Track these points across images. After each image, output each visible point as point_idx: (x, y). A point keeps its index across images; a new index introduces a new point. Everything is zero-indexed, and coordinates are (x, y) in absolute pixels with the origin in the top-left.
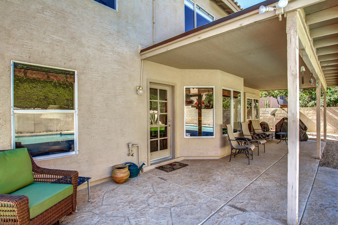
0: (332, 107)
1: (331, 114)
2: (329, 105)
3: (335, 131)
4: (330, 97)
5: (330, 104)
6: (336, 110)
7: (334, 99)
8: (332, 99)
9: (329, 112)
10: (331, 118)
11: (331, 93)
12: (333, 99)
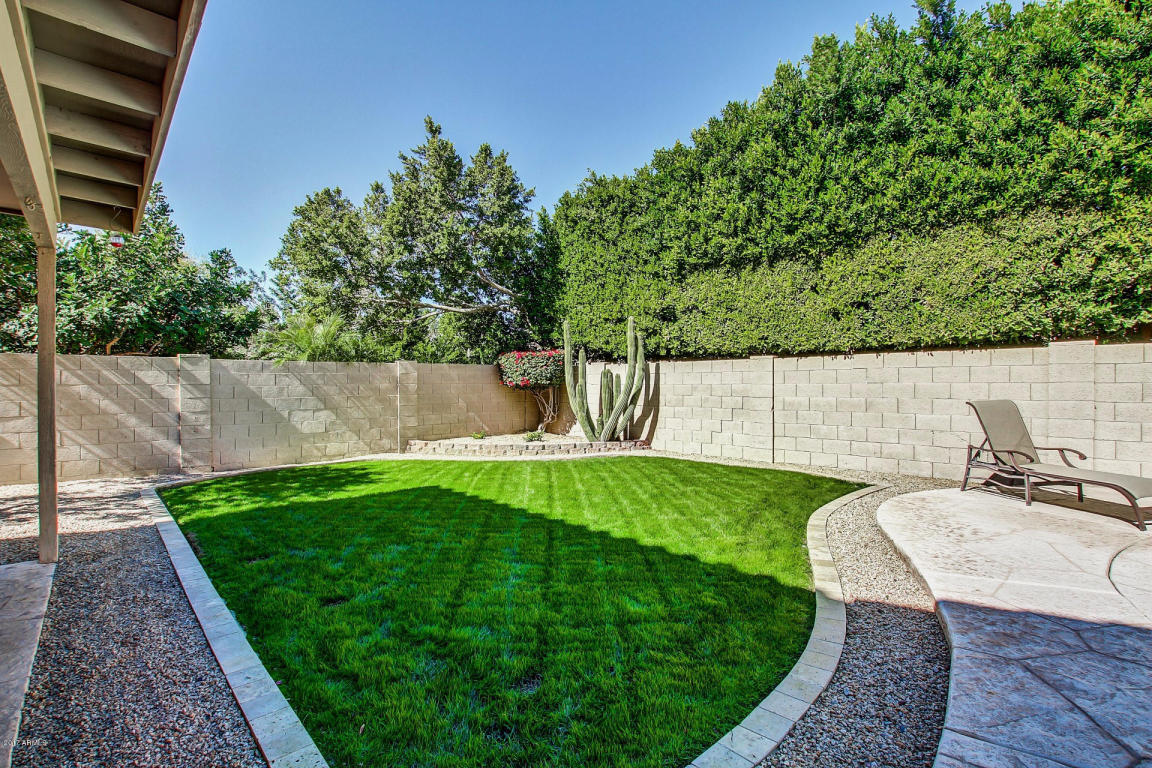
0: (86, 358)
1: (82, 389)
2: (70, 346)
3: (103, 467)
4: (76, 308)
5: (78, 343)
6: (105, 372)
7: (96, 318)
8: (89, 319)
9: (74, 380)
10: (82, 408)
11: (84, 291)
12: (94, 322)
